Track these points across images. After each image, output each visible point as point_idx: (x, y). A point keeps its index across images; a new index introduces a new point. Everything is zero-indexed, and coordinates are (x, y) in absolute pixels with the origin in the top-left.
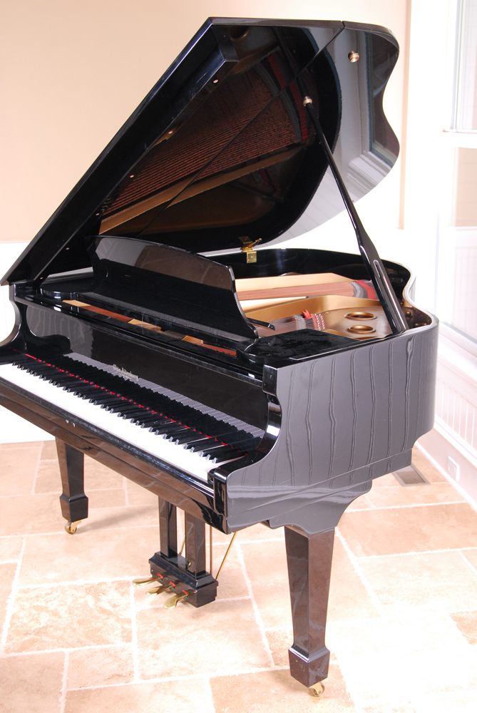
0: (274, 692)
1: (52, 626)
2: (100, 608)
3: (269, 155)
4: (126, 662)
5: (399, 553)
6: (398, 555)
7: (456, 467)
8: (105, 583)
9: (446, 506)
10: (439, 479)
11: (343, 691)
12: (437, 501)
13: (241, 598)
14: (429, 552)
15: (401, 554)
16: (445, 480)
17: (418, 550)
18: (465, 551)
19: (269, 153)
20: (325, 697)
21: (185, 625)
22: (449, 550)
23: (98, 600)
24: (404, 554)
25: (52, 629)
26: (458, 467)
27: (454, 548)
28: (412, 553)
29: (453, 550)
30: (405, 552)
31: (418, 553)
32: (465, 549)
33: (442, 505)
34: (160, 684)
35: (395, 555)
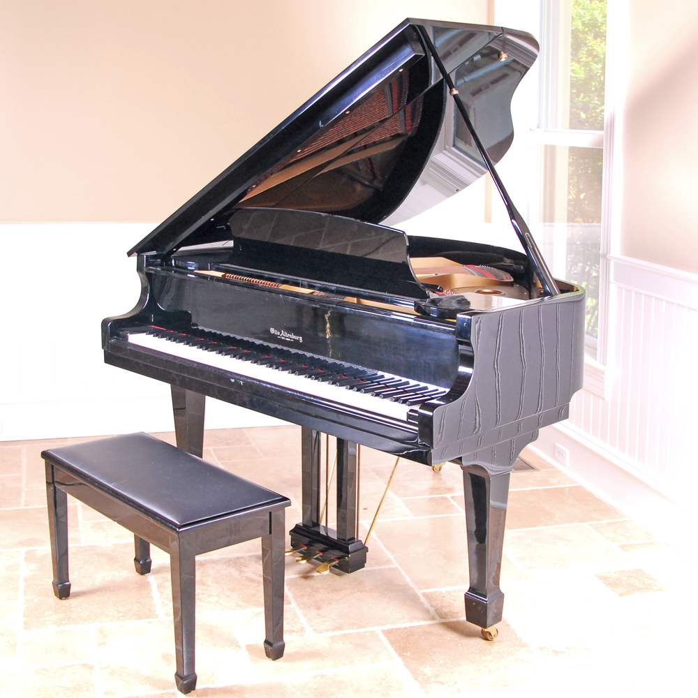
0: (448, 638)
1: (203, 594)
2: (246, 578)
3: (375, 144)
4: (293, 620)
5: (529, 527)
6: (528, 529)
7: (565, 452)
8: (242, 558)
9: (561, 488)
10: (546, 466)
11: (514, 636)
12: (552, 485)
13: (387, 567)
14: (557, 526)
15: (531, 529)
16: (553, 467)
17: (546, 525)
18: (592, 525)
19: (374, 142)
20: (499, 641)
21: (340, 590)
22: (575, 524)
23: (242, 572)
24: (534, 528)
25: (205, 596)
26: (568, 452)
27: (581, 522)
28: (541, 527)
29: (579, 524)
30: (535, 527)
31: (547, 527)
32: (591, 523)
33: (557, 488)
34: (335, 636)
35: (525, 529)
